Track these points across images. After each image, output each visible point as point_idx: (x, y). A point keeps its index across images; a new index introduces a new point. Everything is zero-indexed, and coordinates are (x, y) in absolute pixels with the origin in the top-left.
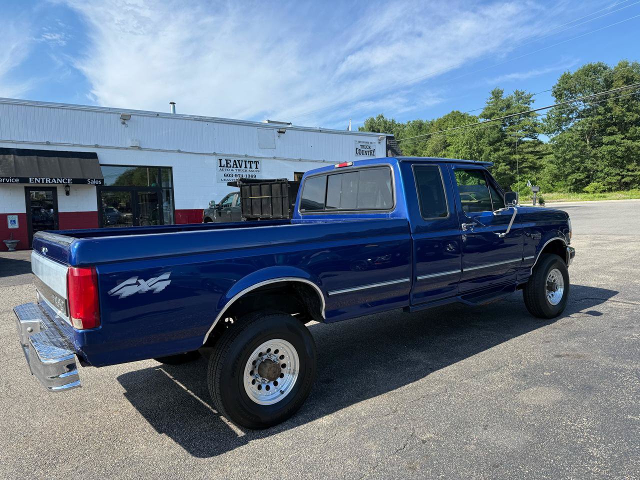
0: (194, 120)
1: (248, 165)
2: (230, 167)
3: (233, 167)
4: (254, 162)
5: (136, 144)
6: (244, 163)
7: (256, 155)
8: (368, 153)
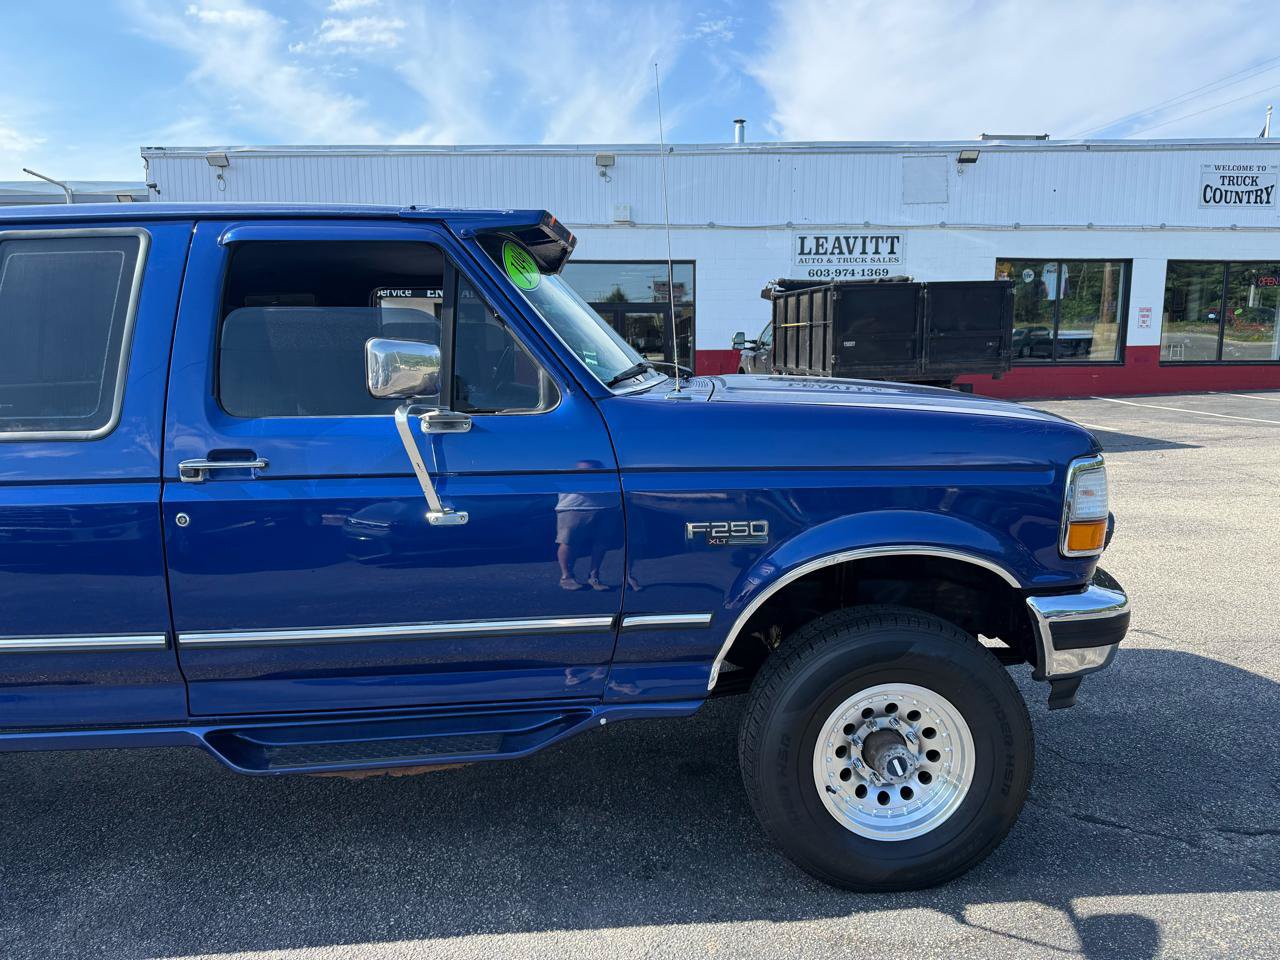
0: (749, 153)
2: (825, 253)
3: (832, 253)
4: (887, 238)
5: (625, 216)
6: (860, 242)
7: (894, 220)
8: (1245, 199)
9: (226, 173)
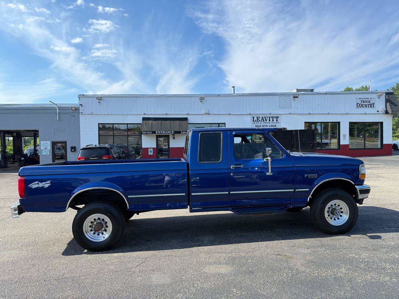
1: (271, 119)
2: (259, 121)
4: (276, 117)
5: (207, 112)
7: (277, 112)
8: (368, 106)
9: (101, 101)
